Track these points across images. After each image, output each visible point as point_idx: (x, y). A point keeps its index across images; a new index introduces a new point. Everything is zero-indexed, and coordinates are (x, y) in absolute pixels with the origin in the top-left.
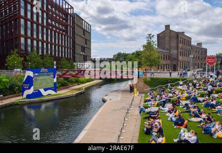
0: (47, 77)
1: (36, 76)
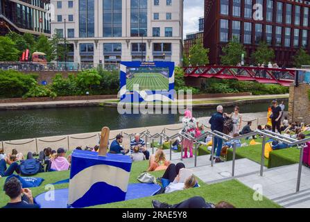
0: (154, 75)
1: (132, 71)
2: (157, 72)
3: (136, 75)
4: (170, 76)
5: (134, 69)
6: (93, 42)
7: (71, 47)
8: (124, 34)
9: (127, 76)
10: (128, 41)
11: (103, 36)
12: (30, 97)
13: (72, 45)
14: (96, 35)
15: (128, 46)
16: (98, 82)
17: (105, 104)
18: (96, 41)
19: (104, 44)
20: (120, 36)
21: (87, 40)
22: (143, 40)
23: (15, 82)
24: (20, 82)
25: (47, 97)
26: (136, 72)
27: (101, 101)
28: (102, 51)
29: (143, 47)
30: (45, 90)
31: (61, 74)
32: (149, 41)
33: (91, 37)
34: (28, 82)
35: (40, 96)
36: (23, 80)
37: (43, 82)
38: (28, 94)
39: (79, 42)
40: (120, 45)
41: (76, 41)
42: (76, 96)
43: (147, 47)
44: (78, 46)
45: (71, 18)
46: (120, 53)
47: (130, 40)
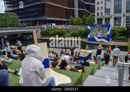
4: (108, 31)
6: (110, 17)
8: (123, 12)
9: (90, 31)
11: (114, 14)
14: (111, 14)
15: (124, 17)
17: (83, 41)
19: (114, 17)
20: (121, 13)
28: (113, 20)
31: (75, 30)
34: (64, 32)
37: (70, 32)
38: (63, 36)
41: (103, 17)
45: (102, 8)
46: (121, 21)
47: (125, 15)
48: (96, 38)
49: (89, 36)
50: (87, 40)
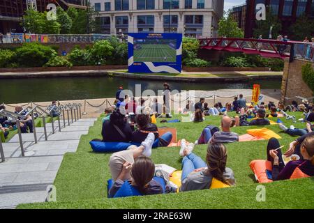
0: (161, 46)
1: (140, 43)
2: (164, 43)
3: (143, 46)
4: (178, 48)
5: (141, 40)
6: (128, 15)
7: (108, 20)
8: (156, 7)
9: (135, 48)
10: (160, 13)
11: (138, 9)
12: (49, 66)
13: (109, 18)
14: (130, 8)
15: (160, 18)
16: (110, 53)
17: (114, 74)
18: (131, 14)
19: (138, 16)
20: (153, 8)
21: (122, 13)
22: (173, 12)
23: (36, 52)
24: (41, 53)
25: (64, 67)
26: (143, 43)
27: (111, 72)
28: (136, 24)
29: (175, 19)
30: (63, 60)
31: (79, 46)
32: (181, 13)
33: (126, 10)
34: (48, 53)
35: (58, 66)
36: (43, 51)
37: (63, 53)
38: (47, 63)
39: (115, 15)
40: (152, 17)
41: (113, 14)
42: (90, 67)
43: (179, 19)
44: (114, 19)
46: (153, 26)
47: (162, 12)
48: (150, 65)
49: (131, 61)
50: (127, 70)
